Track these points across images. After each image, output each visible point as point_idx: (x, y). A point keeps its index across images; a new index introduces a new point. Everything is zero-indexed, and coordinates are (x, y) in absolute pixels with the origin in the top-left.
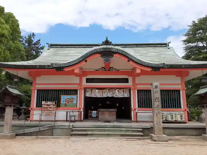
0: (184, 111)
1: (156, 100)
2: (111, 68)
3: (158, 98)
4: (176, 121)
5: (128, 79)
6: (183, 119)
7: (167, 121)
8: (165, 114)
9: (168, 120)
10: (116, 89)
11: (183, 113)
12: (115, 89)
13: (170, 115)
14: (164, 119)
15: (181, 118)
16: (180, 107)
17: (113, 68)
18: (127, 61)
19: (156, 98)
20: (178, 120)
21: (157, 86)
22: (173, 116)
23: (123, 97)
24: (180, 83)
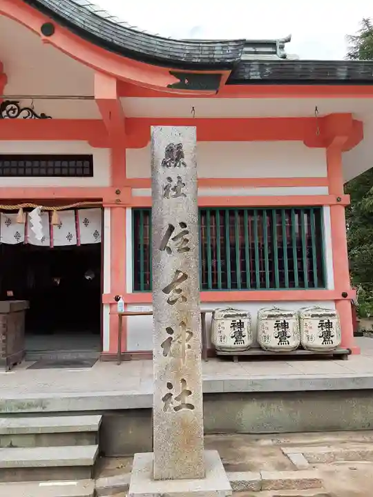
0: (336, 301)
1: (171, 243)
2: (9, 103)
3: (183, 225)
4: (301, 347)
5: (89, 158)
6: (336, 341)
7: (260, 348)
8: (254, 316)
9: (263, 343)
10: (31, 205)
11: (331, 308)
12: (25, 205)
13: (272, 322)
14: (247, 341)
15: (327, 336)
16: (322, 283)
17: (15, 103)
18: (39, 30)
19: (171, 228)
20: (310, 343)
21: (179, 146)
22: (285, 325)
23: (73, 242)
24: (324, 174)
